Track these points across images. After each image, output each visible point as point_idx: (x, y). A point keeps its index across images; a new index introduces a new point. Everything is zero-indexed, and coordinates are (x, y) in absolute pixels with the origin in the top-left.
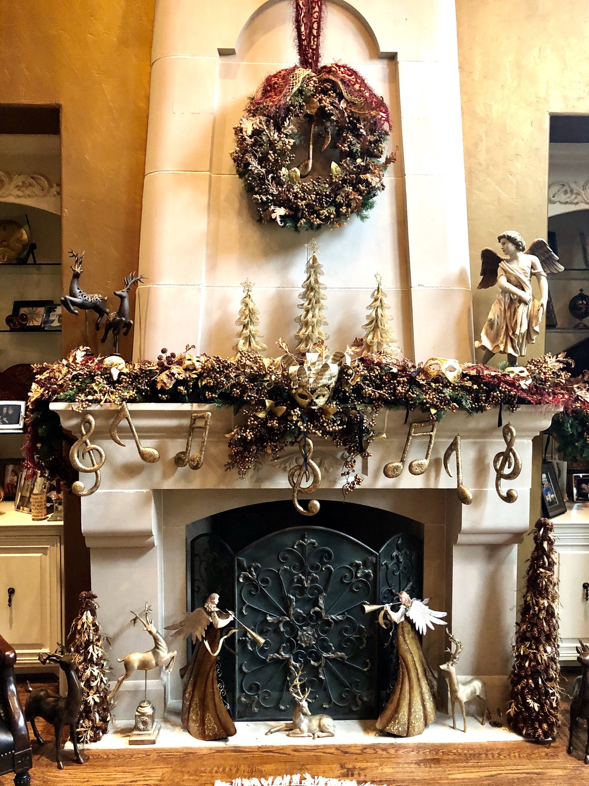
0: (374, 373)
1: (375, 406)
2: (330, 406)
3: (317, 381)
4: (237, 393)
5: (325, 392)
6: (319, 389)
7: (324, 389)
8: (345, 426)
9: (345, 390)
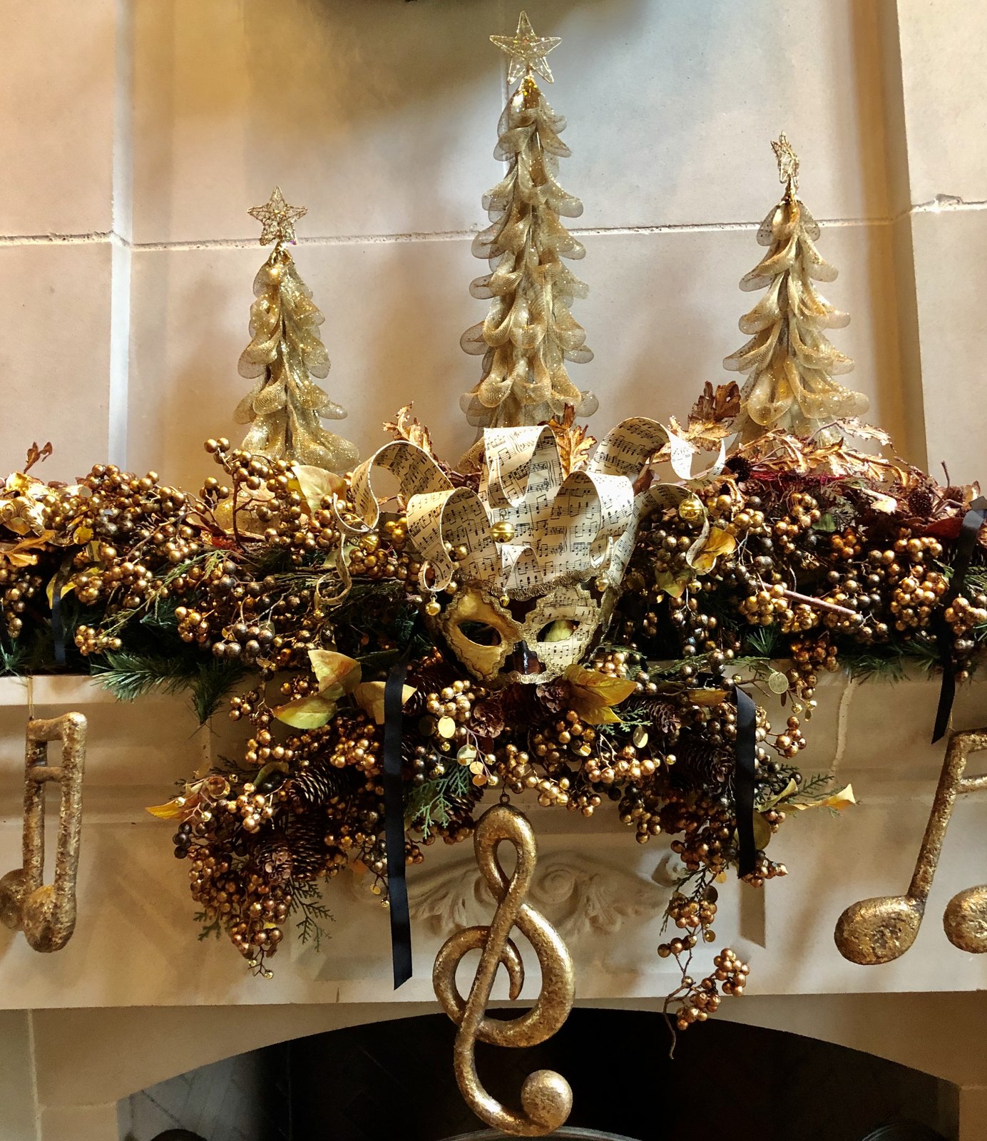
0: (795, 520)
1: (798, 666)
2: (603, 671)
3: (541, 561)
4: (194, 627)
5: (580, 610)
6: (550, 597)
7: (571, 594)
8: (672, 758)
9: (667, 597)
